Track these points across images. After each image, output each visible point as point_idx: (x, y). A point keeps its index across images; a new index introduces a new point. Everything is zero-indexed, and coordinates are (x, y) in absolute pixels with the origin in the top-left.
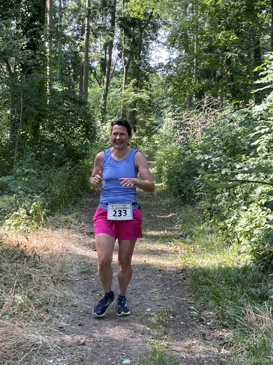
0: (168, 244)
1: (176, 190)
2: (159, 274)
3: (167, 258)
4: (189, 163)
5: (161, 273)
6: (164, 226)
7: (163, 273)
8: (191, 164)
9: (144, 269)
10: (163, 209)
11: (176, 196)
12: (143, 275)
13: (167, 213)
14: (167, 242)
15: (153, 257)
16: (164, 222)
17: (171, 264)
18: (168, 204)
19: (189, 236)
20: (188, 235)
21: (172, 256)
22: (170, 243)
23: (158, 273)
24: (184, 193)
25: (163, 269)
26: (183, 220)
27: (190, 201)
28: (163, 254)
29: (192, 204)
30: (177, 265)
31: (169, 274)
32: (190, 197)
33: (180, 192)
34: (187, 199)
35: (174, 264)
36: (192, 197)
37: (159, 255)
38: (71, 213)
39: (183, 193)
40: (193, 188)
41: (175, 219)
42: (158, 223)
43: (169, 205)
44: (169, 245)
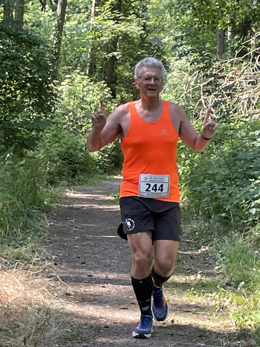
0: (208, 296)
1: (209, 206)
2: (200, 342)
3: (209, 317)
4: (233, 156)
5: (203, 340)
6: (193, 268)
7: (207, 340)
8: (237, 157)
9: (172, 334)
10: (187, 241)
11: (210, 217)
12: (172, 343)
13: (196, 246)
14: (204, 293)
15: (184, 316)
16: (192, 261)
17: (218, 327)
18: (195, 232)
19: (243, 283)
20: (241, 281)
21: (216, 315)
22: (210, 295)
23: (197, 340)
24: (227, 210)
25: (206, 334)
26: (229, 257)
27: (238, 226)
28: (200, 312)
29: (241, 232)
30: (228, 328)
31: (216, 342)
32: (238, 218)
33: (219, 209)
34: (232, 221)
35: (222, 327)
36: (241, 218)
37: (193, 313)
38: (21, 245)
39: (224, 211)
40: (244, 201)
41: (212, 257)
42: (183, 263)
43: (197, 233)
44: (209, 298)
